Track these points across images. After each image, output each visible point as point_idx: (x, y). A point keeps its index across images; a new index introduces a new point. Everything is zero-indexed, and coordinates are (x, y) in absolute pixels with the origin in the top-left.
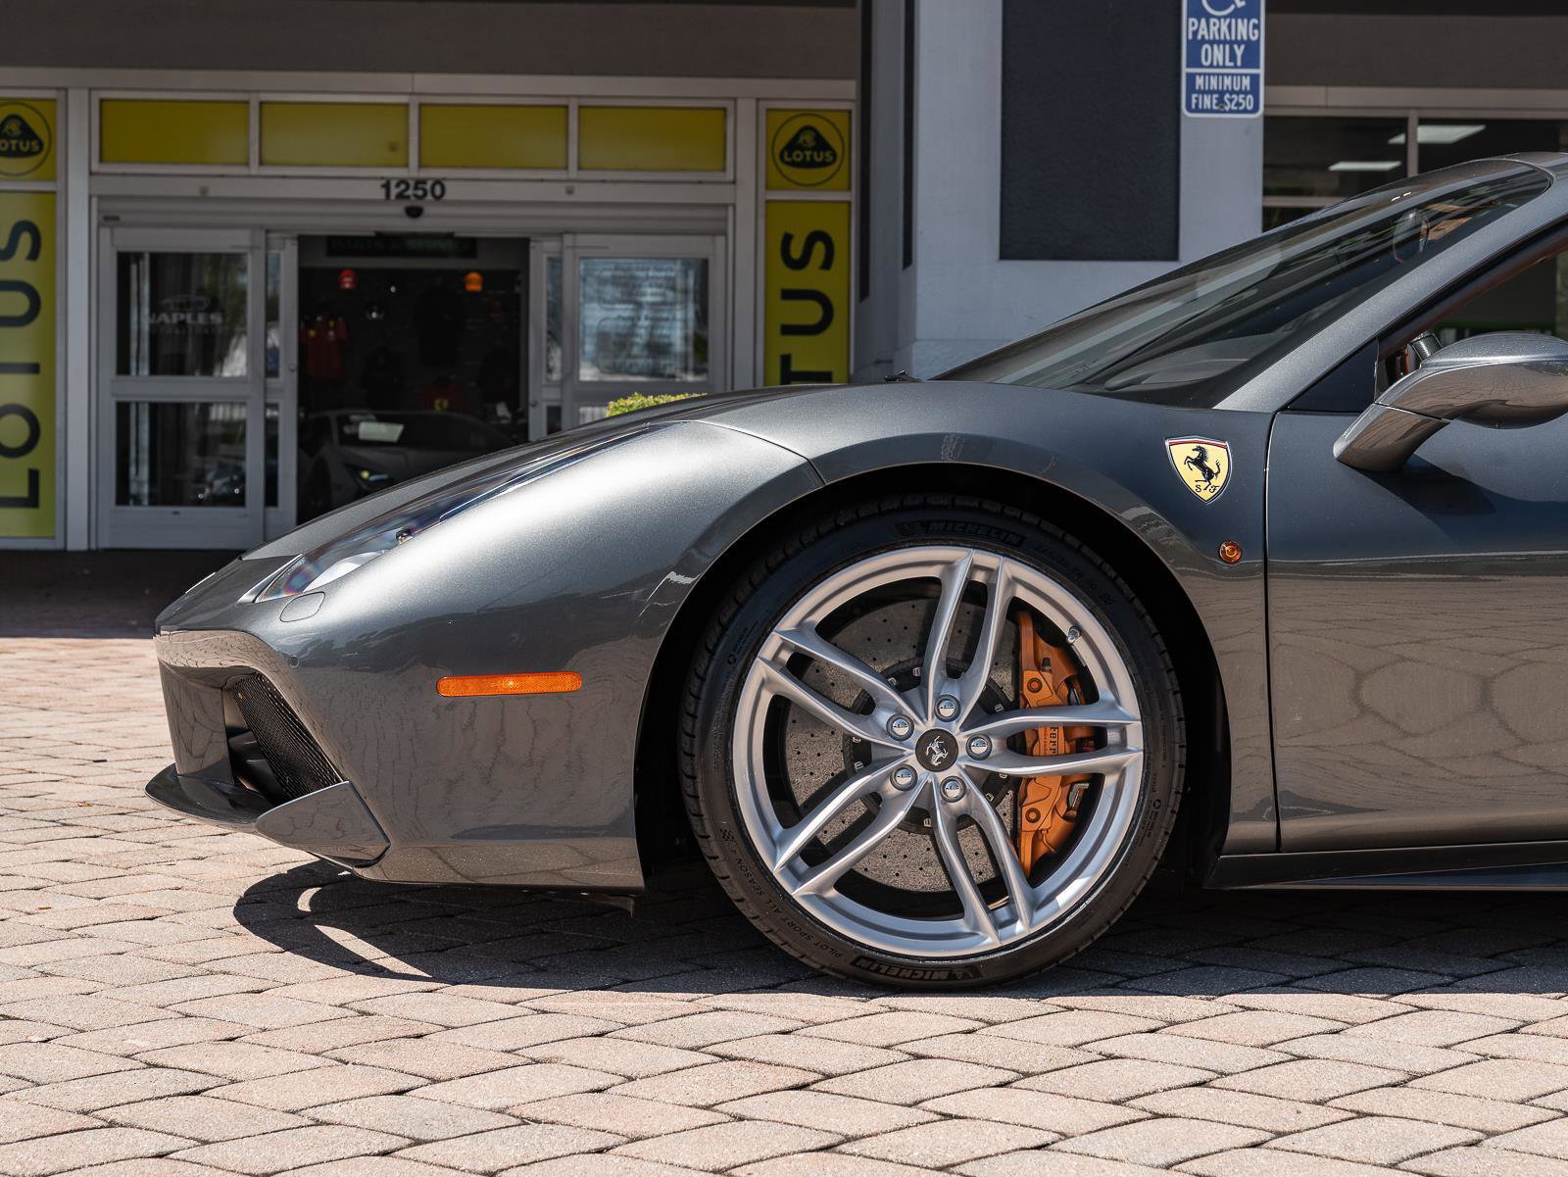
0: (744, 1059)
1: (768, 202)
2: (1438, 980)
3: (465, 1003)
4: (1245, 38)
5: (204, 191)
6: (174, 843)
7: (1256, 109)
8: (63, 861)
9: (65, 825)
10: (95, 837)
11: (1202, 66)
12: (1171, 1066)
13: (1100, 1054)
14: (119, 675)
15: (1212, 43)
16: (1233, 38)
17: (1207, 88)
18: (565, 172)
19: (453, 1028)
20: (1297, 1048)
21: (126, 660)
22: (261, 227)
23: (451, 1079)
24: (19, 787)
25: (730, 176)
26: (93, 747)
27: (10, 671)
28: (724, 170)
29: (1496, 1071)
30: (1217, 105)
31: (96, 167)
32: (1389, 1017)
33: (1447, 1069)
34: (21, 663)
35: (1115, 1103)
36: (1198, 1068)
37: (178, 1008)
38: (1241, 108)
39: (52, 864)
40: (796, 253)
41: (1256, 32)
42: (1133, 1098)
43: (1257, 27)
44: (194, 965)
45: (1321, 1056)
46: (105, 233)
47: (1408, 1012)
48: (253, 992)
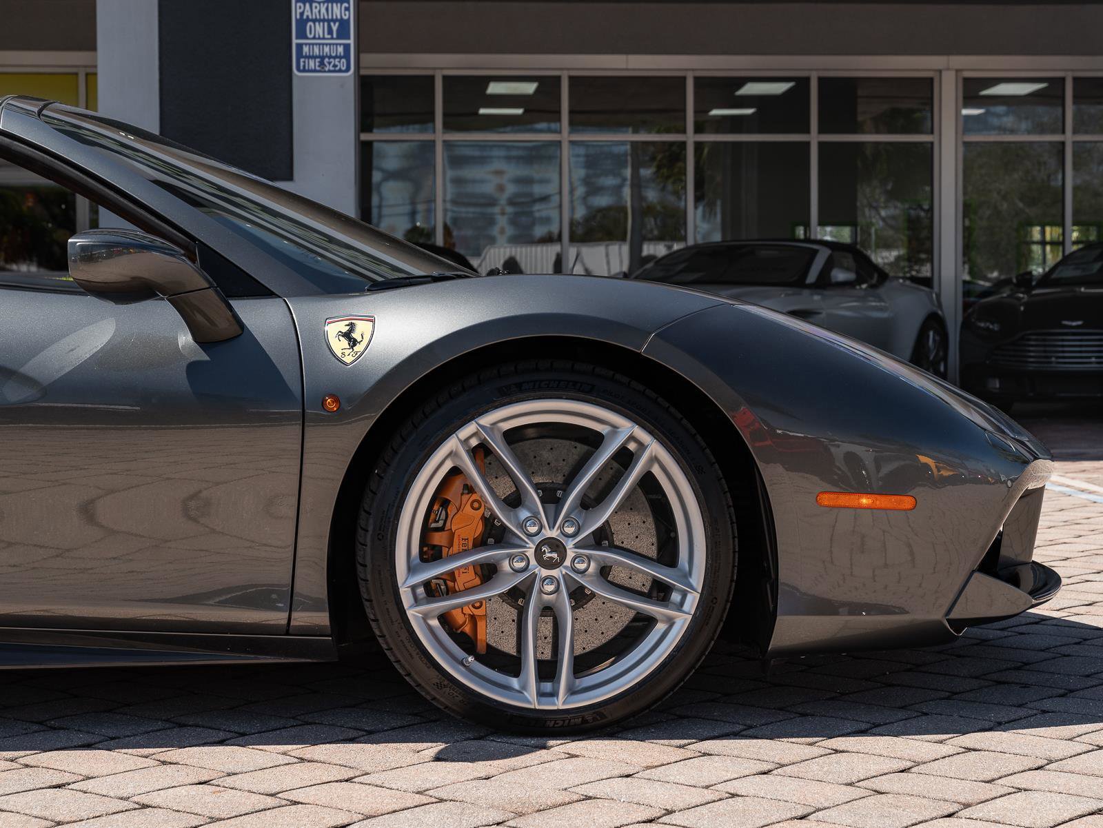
4: (339, 17)
7: (348, 69)
11: (307, 38)
15: (314, 21)
16: (330, 17)
17: (311, 54)
30: (319, 66)
38: (337, 68)
41: (347, 13)
43: (347, 9)
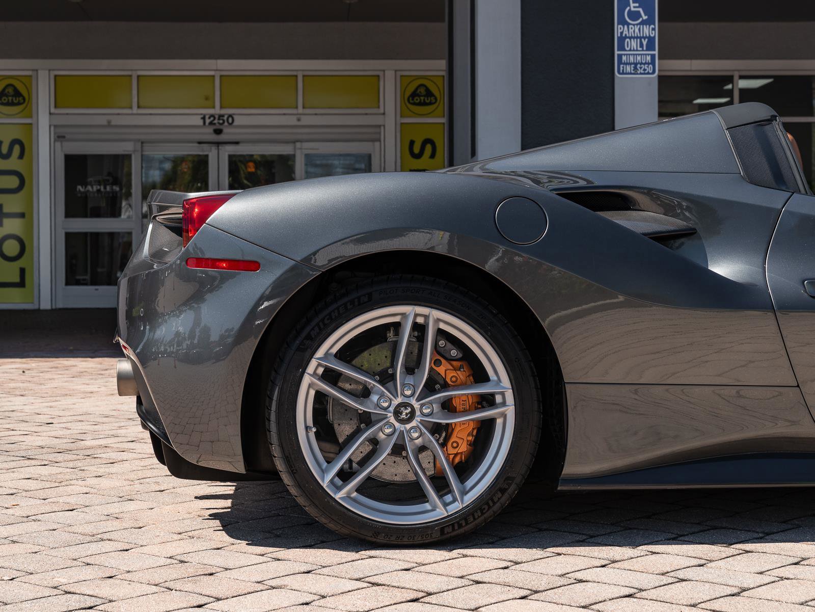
0: (384, 585)
1: (402, 124)
2: (756, 535)
3: (236, 555)
4: (648, 35)
5: (109, 122)
6: (86, 468)
7: (654, 72)
8: (26, 479)
9: (29, 459)
10: (45, 465)
11: (626, 50)
12: (613, 586)
13: (575, 579)
14: (63, 376)
15: (630, 38)
16: (642, 35)
17: (628, 62)
18: (296, 110)
19: (230, 569)
20: (681, 574)
21: (67, 368)
22: (138, 140)
23: (227, 598)
24: (6, 438)
25: (382, 111)
26: (47, 416)
27: (5, 375)
28: (379, 107)
29: (788, 586)
30: (633, 70)
31: (53, 110)
32: (730, 557)
33: (761, 586)
34: (12, 370)
35: (584, 607)
36: (628, 587)
37: (84, 560)
38: (646, 72)
39: (20, 481)
40: (417, 150)
41: (653, 32)
42: (593, 604)
43: (654, 29)
44: (93, 536)
45: (694, 579)
46: (58, 144)
47: (740, 554)
48: (124, 550)
